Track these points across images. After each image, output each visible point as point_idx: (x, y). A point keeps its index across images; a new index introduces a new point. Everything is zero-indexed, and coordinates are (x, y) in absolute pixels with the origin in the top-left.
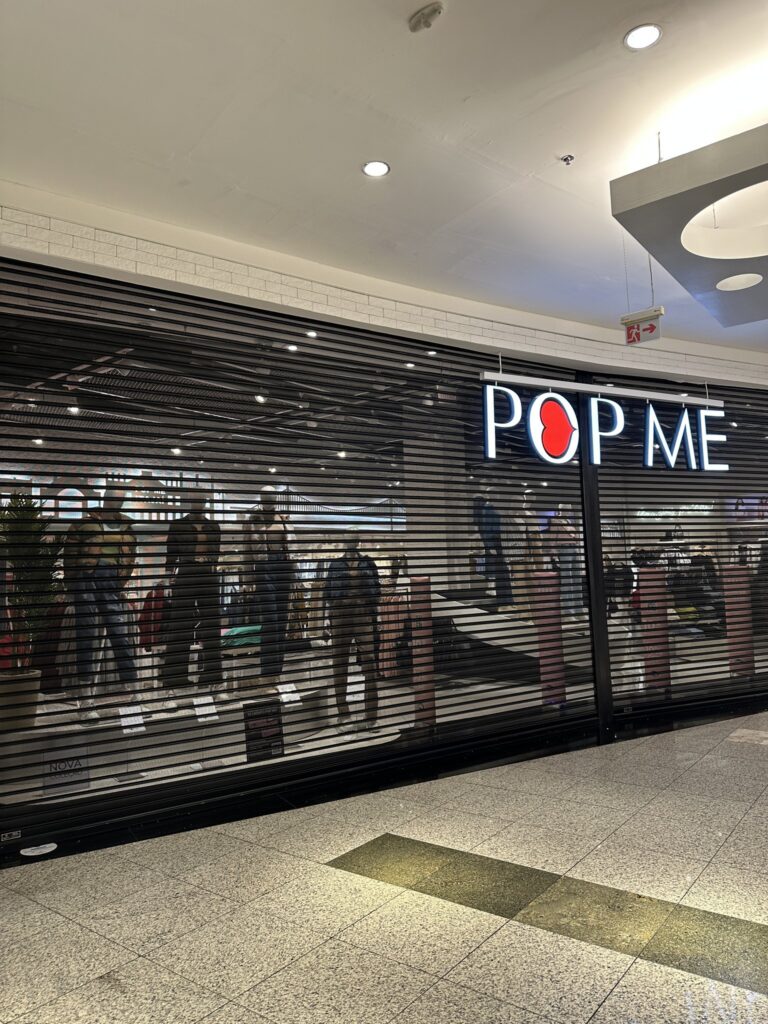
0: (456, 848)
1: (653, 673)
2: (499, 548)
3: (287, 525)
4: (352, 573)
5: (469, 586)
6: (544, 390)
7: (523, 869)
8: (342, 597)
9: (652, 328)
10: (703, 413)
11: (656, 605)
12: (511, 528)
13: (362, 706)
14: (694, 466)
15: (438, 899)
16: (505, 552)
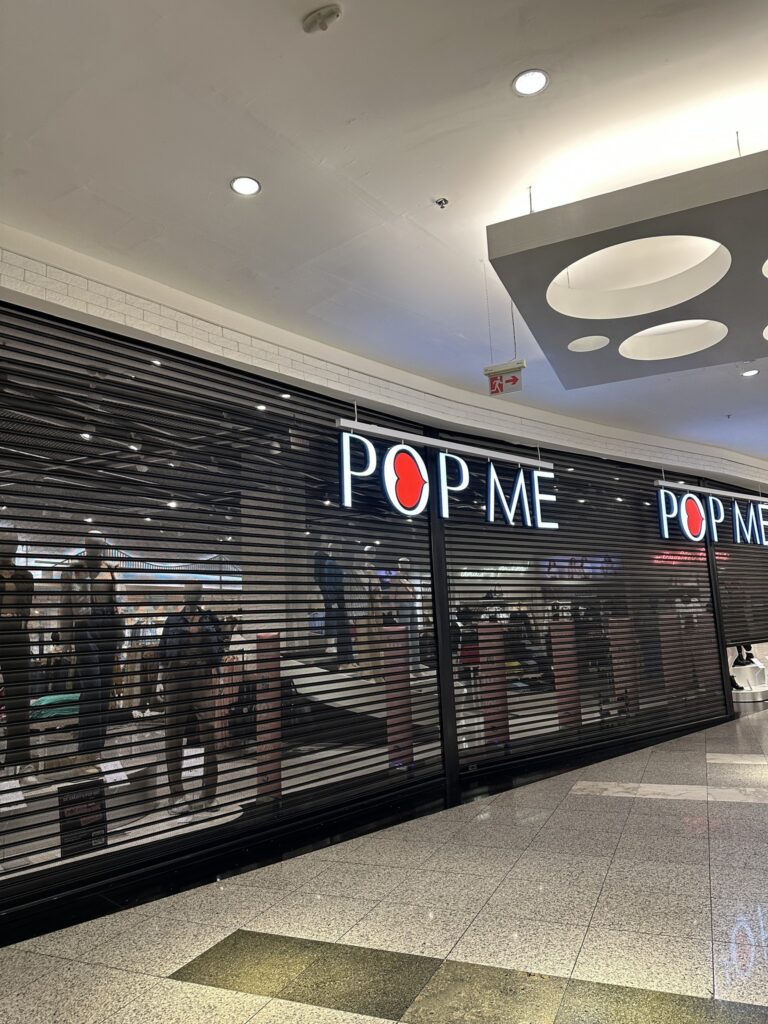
0: (321, 939)
1: (493, 728)
3: (116, 574)
4: (193, 629)
6: (396, 442)
7: (401, 956)
8: (180, 657)
9: (515, 380)
10: (537, 474)
11: (495, 658)
12: (353, 580)
13: (199, 783)
14: (529, 524)
15: (310, 1007)
16: (348, 605)
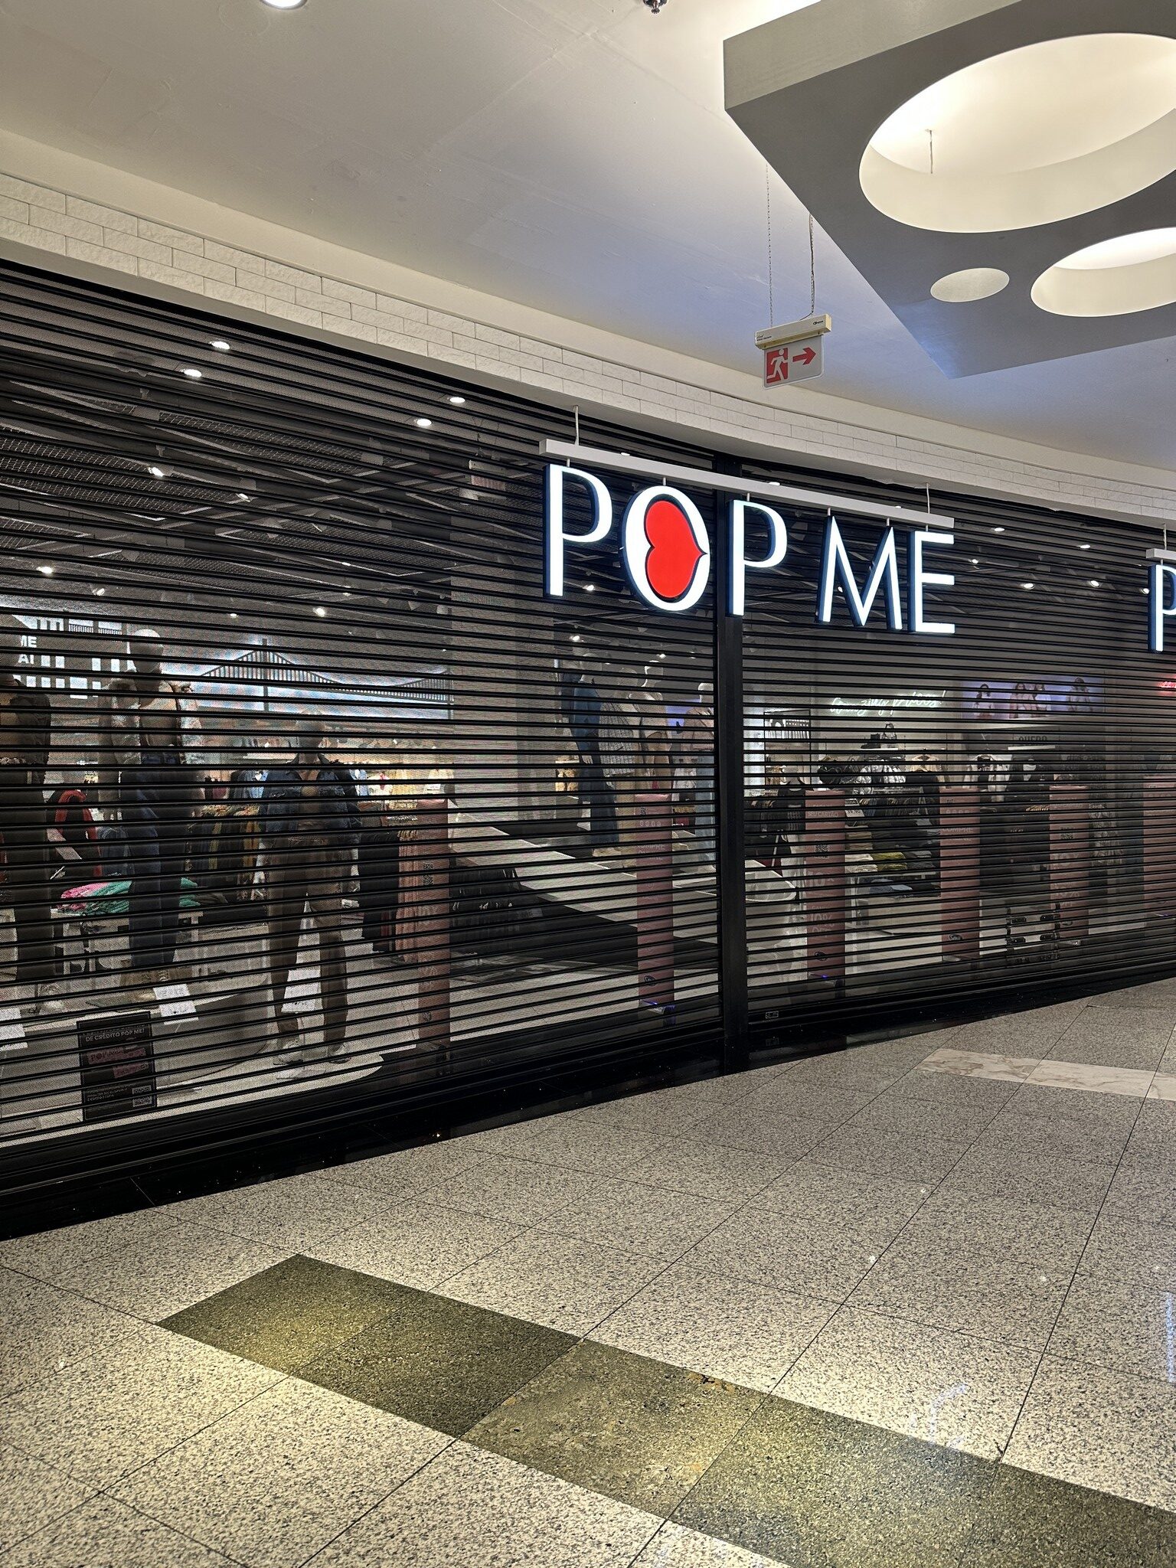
0: (410, 1283)
1: (820, 956)
2: (596, 753)
3: (182, 702)
4: (308, 790)
5: (554, 815)
6: (654, 481)
7: (516, 1323)
8: (286, 832)
9: (809, 355)
10: (920, 537)
11: (829, 848)
12: (615, 720)
14: (898, 625)
15: (337, 1397)
16: (604, 760)
